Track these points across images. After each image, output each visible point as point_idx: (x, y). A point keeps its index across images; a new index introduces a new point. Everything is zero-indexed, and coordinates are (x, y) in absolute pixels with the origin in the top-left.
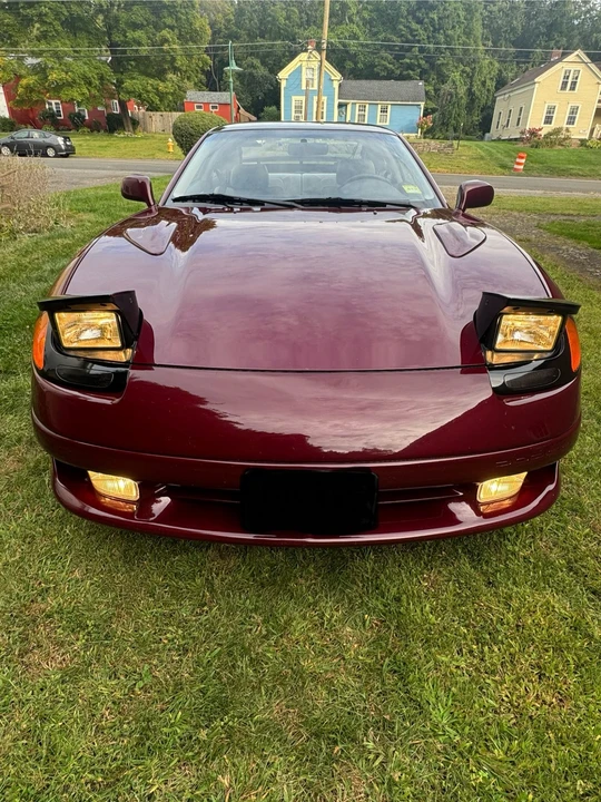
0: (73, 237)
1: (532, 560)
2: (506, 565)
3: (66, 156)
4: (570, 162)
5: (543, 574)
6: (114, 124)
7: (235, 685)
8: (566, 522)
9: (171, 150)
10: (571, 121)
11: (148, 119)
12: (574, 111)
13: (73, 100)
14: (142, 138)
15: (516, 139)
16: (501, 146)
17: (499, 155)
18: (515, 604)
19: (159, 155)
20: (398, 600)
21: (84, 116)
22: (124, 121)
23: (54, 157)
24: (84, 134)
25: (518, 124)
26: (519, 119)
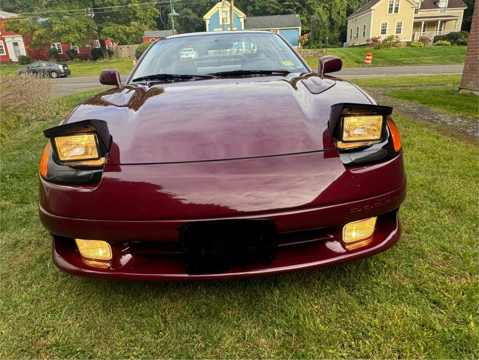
1: (390, 286)
2: (372, 291)
3: (65, 76)
4: (401, 56)
5: (399, 294)
6: (97, 55)
8: (413, 263)
10: (399, 31)
11: (119, 51)
12: (399, 25)
13: (69, 41)
14: (115, 62)
15: (364, 45)
16: (354, 49)
17: (354, 55)
18: (380, 313)
20: (297, 317)
21: (77, 51)
22: (103, 52)
23: (56, 78)
24: (76, 62)
25: (364, 36)
26: (364, 33)
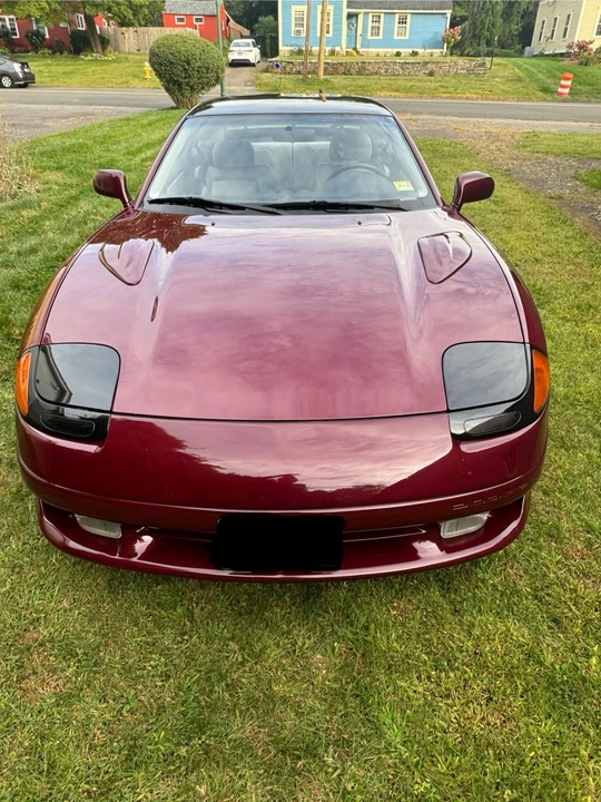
0: (40, 206)
1: (500, 587)
2: (474, 594)
3: (25, 86)
5: (508, 602)
6: (80, 44)
7: (213, 708)
8: (540, 548)
9: (148, 76)
11: (120, 37)
13: (30, 16)
14: (113, 61)
15: (562, 55)
16: (543, 63)
17: (541, 76)
18: (477, 632)
19: (135, 82)
20: (367, 628)
21: (44, 35)
22: (92, 40)
23: (11, 87)
24: (44, 56)
25: (564, 36)
26: (566, 29)
